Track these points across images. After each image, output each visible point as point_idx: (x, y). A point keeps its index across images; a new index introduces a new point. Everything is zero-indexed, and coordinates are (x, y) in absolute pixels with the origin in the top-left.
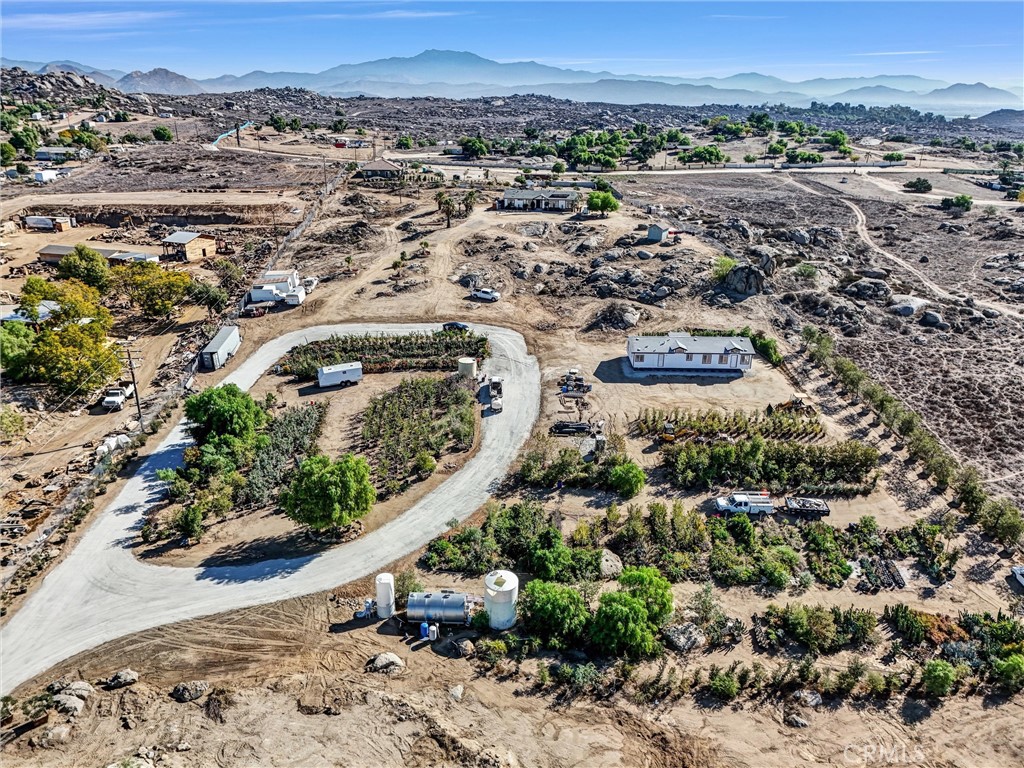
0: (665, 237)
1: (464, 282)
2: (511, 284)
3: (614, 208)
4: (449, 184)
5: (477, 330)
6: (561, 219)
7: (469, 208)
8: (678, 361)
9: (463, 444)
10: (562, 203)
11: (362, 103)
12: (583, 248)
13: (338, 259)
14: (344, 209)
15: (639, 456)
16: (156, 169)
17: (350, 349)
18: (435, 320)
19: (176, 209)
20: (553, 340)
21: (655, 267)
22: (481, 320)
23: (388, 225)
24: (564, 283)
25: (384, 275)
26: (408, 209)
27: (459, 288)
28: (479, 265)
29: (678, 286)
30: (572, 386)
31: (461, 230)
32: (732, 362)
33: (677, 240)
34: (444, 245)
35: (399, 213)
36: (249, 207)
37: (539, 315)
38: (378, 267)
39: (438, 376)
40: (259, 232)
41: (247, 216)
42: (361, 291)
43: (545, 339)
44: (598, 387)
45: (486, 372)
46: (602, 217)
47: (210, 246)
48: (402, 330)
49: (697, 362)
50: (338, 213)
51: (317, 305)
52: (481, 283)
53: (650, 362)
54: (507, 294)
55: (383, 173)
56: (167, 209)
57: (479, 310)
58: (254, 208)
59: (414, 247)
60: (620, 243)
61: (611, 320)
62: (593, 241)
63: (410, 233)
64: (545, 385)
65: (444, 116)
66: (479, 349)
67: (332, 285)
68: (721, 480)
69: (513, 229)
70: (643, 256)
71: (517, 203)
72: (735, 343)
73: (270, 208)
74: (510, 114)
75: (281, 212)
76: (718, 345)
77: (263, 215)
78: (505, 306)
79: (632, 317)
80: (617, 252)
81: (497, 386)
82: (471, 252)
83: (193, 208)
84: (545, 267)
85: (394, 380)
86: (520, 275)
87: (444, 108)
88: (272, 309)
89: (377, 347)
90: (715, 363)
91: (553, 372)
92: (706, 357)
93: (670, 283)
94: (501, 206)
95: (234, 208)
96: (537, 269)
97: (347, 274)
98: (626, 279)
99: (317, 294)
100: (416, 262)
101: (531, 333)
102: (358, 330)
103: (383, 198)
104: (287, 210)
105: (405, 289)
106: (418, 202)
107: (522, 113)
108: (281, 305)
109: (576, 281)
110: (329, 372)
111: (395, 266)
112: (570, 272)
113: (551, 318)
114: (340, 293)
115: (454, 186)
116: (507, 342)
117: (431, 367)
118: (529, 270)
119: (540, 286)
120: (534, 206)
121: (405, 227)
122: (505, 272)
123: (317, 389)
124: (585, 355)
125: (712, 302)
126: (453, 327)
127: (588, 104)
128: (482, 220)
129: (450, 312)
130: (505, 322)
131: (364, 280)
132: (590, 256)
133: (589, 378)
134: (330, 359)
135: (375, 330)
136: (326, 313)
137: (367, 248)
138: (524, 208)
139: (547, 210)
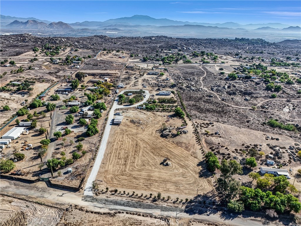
0: (169, 80)
1: (143, 85)
2: (148, 85)
3: (164, 75)
4: (141, 69)
5: (144, 90)
6: (156, 76)
7: (144, 74)
8: (164, 94)
9: (142, 100)
10: (157, 74)
11: (120, 39)
12: (158, 81)
13: (127, 82)
14: (126, 74)
15: (157, 101)
16: (94, 65)
17: (130, 92)
18: (139, 89)
19: (102, 74)
20: (152, 92)
21: (165, 84)
22: (144, 89)
23: (132, 76)
24: (155, 85)
25: (133, 84)
26: (135, 74)
27: (142, 86)
28: (145, 83)
29: (167, 86)
30: (153, 96)
31: (143, 78)
32: (169, 94)
33: (170, 80)
34: (140, 80)
35: (134, 75)
36: (112, 73)
37: (151, 89)
38: (132, 83)
39: (140, 95)
40: (114, 77)
41: (112, 75)
42: (130, 86)
43: (151, 91)
44: (155, 96)
45: (144, 94)
46: (162, 76)
47: (110, 80)
48: (136, 90)
49: (165, 94)
50: (125, 75)
51: (126, 88)
52: (144, 85)
53: (161, 94)
54: (148, 86)
55: (131, 67)
56: (101, 73)
57: (144, 88)
58: (113, 74)
59: (136, 80)
60: (163, 80)
61: (159, 90)
62: (159, 80)
63: (136, 78)
64: (150, 96)
65: (140, 44)
66: (144, 92)
67: (127, 85)
68: (163, 102)
69: (149, 78)
70: (165, 82)
71: (151, 74)
72: (169, 92)
73: (115, 74)
74: (156, 43)
75: (117, 74)
76: (168, 92)
77: (114, 75)
78: (147, 88)
79: (161, 89)
80: (162, 81)
81: (145, 95)
82: (144, 81)
83: (104, 73)
84: (153, 83)
85: (135, 95)
86: (149, 84)
87: (140, 41)
88: (121, 88)
89: (133, 92)
90: (167, 94)
91: (151, 95)
92: (166, 93)
93: (166, 86)
94: (149, 74)
95: (110, 74)
96: (152, 83)
97: (129, 84)
98: (162, 85)
99: (126, 86)
100: (137, 82)
101: (150, 91)
102: (131, 90)
103: (131, 72)
104: (118, 74)
105: (136, 86)
106: (136, 73)
107: (159, 43)
108: (122, 87)
109: (156, 85)
110: (129, 94)
111: (134, 83)
112: (156, 84)
113: (152, 89)
114: (128, 86)
115: (142, 70)
116: (147, 92)
117: (139, 94)
118: (151, 84)
119: (152, 86)
120: (153, 74)
121: (135, 77)
122: (148, 84)
123: (128, 95)
124: (155, 93)
125: (170, 88)
126: (141, 90)
127: (176, 38)
128: (146, 76)
129: (141, 88)
130: (147, 90)
131: (131, 85)
132: (159, 82)
133: (155, 95)
134: (129, 93)
135: (133, 90)
136: (127, 88)
137: (130, 80)
138: (152, 74)
139: (155, 75)
